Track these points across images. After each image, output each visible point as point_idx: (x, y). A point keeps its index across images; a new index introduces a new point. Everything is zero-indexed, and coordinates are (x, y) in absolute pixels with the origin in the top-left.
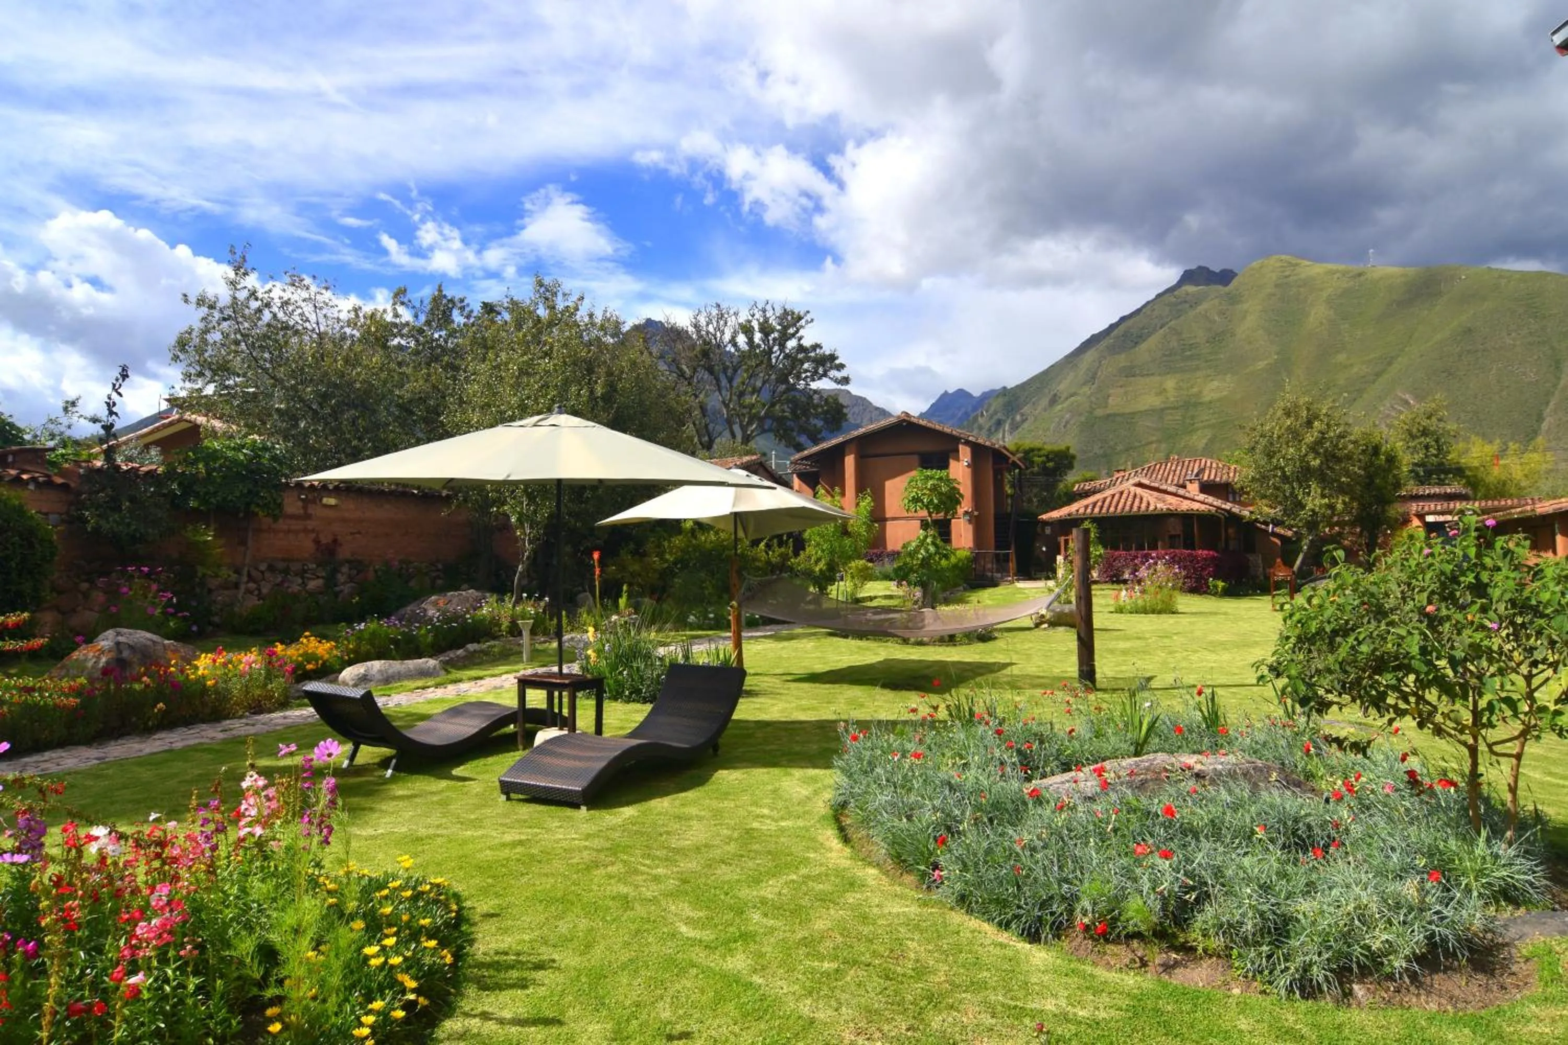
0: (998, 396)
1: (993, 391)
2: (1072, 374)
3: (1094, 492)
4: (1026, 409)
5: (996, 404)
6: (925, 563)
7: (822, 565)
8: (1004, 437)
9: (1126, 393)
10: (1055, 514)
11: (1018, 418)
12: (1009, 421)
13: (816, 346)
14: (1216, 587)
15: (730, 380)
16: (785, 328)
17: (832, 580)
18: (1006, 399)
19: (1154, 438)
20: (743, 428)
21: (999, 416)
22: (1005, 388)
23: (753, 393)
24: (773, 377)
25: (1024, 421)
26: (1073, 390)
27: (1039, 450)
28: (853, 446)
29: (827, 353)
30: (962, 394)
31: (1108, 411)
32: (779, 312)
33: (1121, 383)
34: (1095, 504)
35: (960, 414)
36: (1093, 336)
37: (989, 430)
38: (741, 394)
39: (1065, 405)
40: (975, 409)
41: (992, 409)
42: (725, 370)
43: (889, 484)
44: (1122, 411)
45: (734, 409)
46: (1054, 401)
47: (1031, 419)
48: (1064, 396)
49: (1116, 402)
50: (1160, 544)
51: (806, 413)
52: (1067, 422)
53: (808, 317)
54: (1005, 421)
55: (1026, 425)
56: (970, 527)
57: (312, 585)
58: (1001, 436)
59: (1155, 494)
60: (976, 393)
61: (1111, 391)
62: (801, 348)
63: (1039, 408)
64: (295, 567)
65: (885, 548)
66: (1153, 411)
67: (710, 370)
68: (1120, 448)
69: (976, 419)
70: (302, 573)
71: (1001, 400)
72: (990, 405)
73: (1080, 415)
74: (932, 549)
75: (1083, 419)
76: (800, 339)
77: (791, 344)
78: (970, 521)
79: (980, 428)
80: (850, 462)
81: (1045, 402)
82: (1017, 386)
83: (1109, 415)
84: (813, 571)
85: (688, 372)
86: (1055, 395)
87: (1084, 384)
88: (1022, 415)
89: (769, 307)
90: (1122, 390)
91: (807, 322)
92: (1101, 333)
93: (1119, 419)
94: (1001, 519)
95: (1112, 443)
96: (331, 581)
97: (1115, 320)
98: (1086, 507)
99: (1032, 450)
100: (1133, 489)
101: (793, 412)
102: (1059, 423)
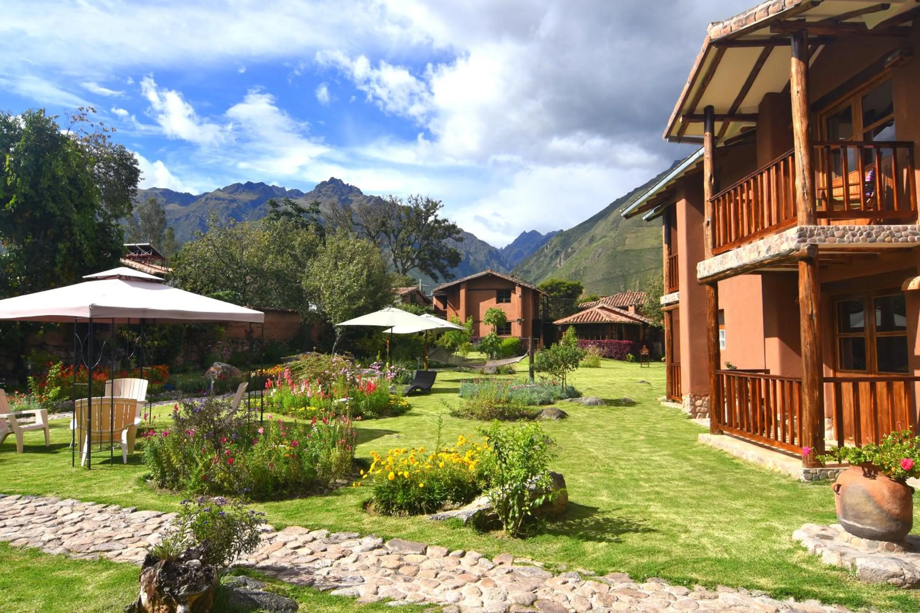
0: (557, 236)
1: (554, 233)
2: (604, 223)
3: (588, 308)
4: (575, 245)
5: (555, 241)
6: (492, 344)
7: (449, 344)
8: (560, 262)
9: (637, 237)
10: (560, 321)
11: (570, 250)
12: (563, 252)
13: (445, 220)
14: (629, 357)
15: (396, 237)
16: (428, 210)
17: (454, 351)
18: (562, 238)
19: (653, 266)
20: (403, 265)
21: (558, 248)
22: (562, 230)
23: (409, 245)
24: (421, 236)
25: (573, 252)
26: (605, 234)
27: (564, 283)
28: (465, 285)
29: (451, 224)
30: (534, 233)
31: (626, 248)
32: (424, 200)
33: (633, 231)
34: (578, 317)
35: (533, 246)
36: (617, 200)
37: (551, 257)
38: (402, 246)
39: (599, 243)
40: (542, 243)
41: (553, 244)
42: (393, 231)
43: (482, 304)
44: (634, 248)
45: (397, 254)
46: (592, 240)
47: (578, 251)
48: (598, 237)
49: (630, 242)
50: (607, 337)
51: (438, 257)
52: (600, 255)
53: (441, 204)
54: (561, 252)
55: (574, 255)
56: (520, 327)
57: (246, 348)
58: (558, 261)
59: (607, 312)
60: (544, 233)
61: (628, 236)
62: (436, 221)
63: (583, 244)
64: (240, 341)
65: (479, 335)
66: (654, 249)
67: (386, 232)
68: (632, 271)
69: (543, 249)
70: (242, 344)
71: (559, 239)
72: (552, 241)
73: (608, 250)
74: (494, 339)
75: (610, 252)
76: (436, 216)
77: (431, 219)
78: (520, 324)
79: (546, 256)
80: (463, 292)
81: (586, 241)
82: (569, 230)
83: (626, 251)
84: (445, 347)
85: (373, 234)
86: (593, 236)
87: (612, 230)
88: (572, 248)
89: (419, 198)
90: (634, 235)
91: (440, 207)
92: (623, 198)
93: (632, 253)
94: (536, 322)
95: (627, 269)
96: (251, 347)
97: (631, 190)
98: (574, 318)
99: (560, 283)
100: (597, 310)
101: (431, 256)
102: (595, 254)
